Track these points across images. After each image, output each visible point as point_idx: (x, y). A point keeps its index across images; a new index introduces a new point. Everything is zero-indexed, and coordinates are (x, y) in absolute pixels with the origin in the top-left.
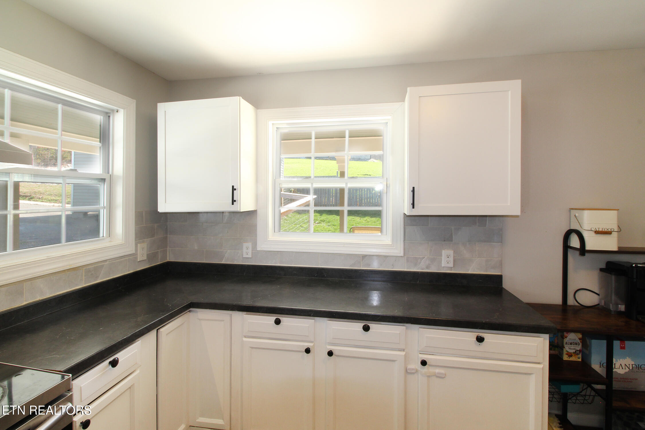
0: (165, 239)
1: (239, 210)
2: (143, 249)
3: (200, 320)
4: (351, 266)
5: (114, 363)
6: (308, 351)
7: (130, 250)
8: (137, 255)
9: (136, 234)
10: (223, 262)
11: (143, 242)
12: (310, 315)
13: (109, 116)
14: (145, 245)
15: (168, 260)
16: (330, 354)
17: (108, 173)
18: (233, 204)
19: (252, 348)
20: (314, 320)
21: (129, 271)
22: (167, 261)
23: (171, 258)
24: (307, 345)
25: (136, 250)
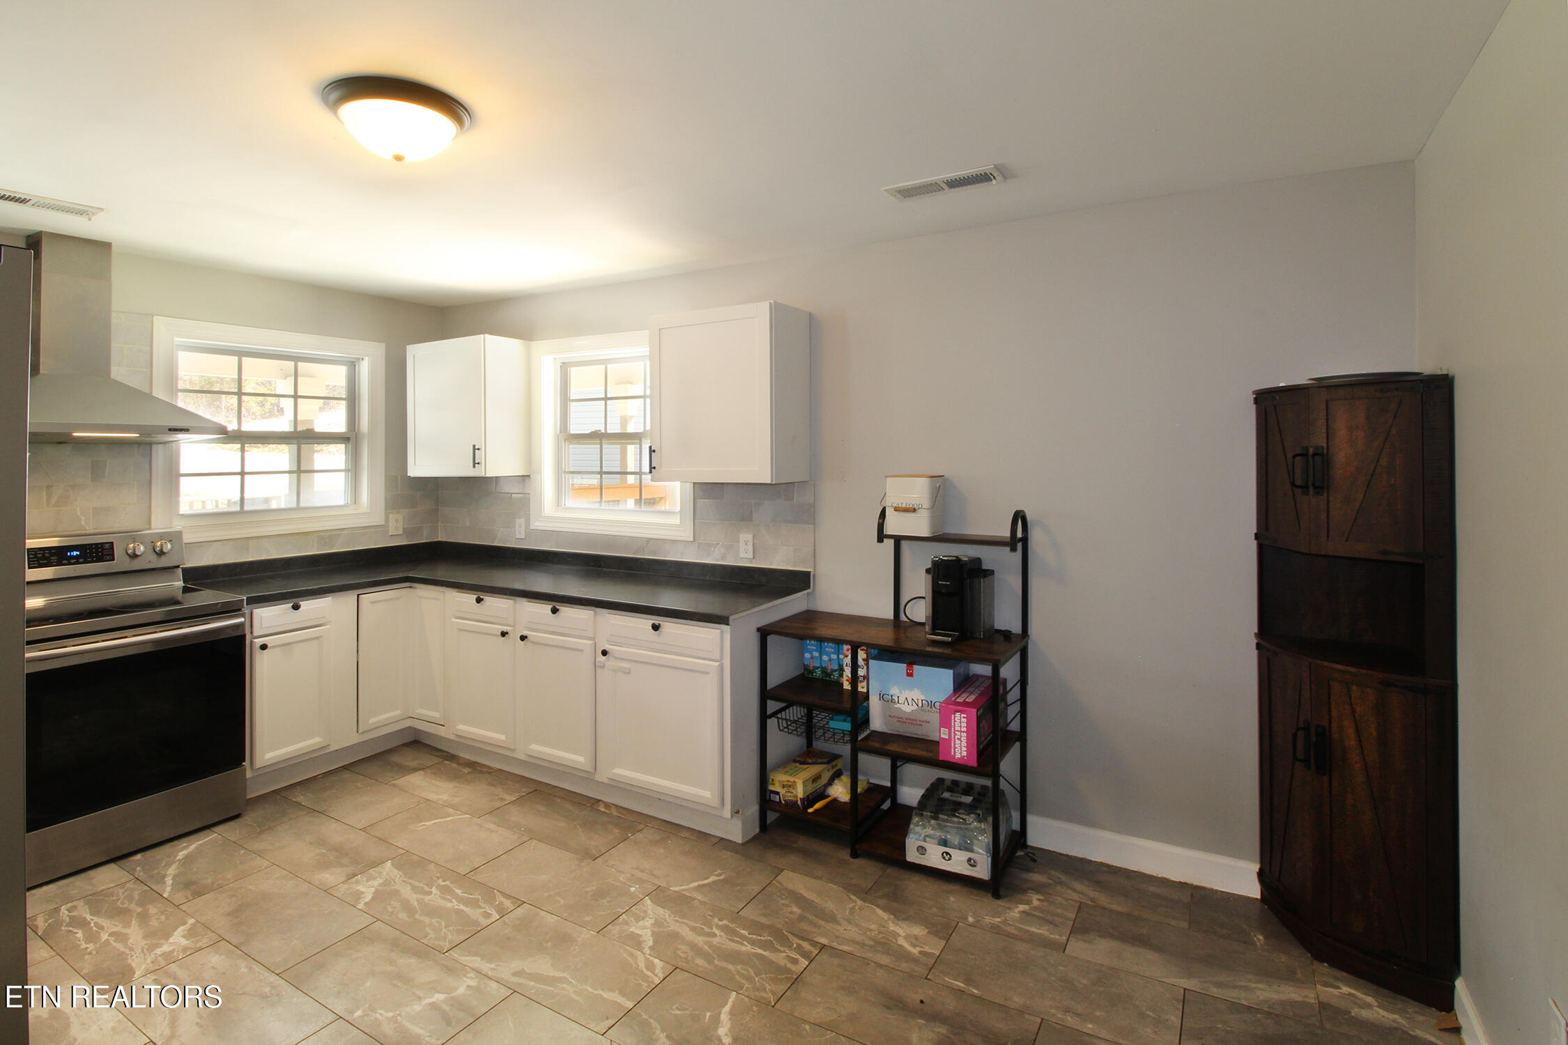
0: (437, 510)
1: (483, 474)
2: (397, 521)
3: (420, 597)
4: (633, 554)
5: (296, 607)
6: (504, 634)
7: (378, 519)
8: (388, 527)
9: (386, 503)
10: (496, 544)
11: (398, 513)
12: (506, 594)
13: (355, 366)
14: (400, 517)
15: (440, 539)
16: (523, 638)
17: (354, 431)
18: (474, 467)
19: (460, 630)
20: (512, 601)
21: (375, 545)
22: (437, 540)
23: (442, 537)
24: (505, 629)
25: (387, 520)
